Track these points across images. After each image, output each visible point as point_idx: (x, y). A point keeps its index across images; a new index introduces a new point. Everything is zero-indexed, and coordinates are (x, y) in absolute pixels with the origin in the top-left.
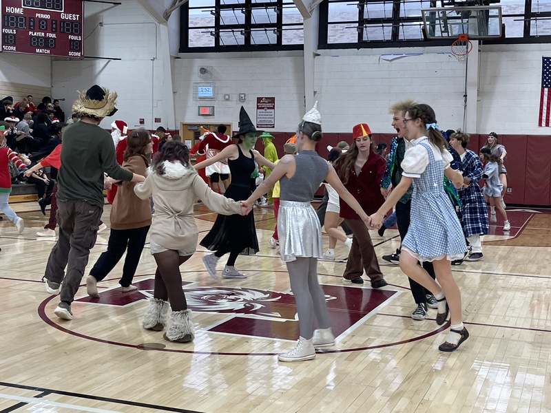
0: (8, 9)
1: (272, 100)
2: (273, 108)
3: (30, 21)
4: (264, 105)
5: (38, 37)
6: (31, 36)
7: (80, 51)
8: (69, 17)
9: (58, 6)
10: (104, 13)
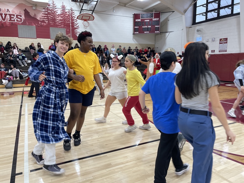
0: (136, 20)
1: (226, 39)
2: (227, 43)
3: (143, 23)
4: (223, 42)
5: (145, 28)
6: (143, 28)
7: (159, 30)
8: (155, 19)
9: (152, 16)
10: (170, 16)
